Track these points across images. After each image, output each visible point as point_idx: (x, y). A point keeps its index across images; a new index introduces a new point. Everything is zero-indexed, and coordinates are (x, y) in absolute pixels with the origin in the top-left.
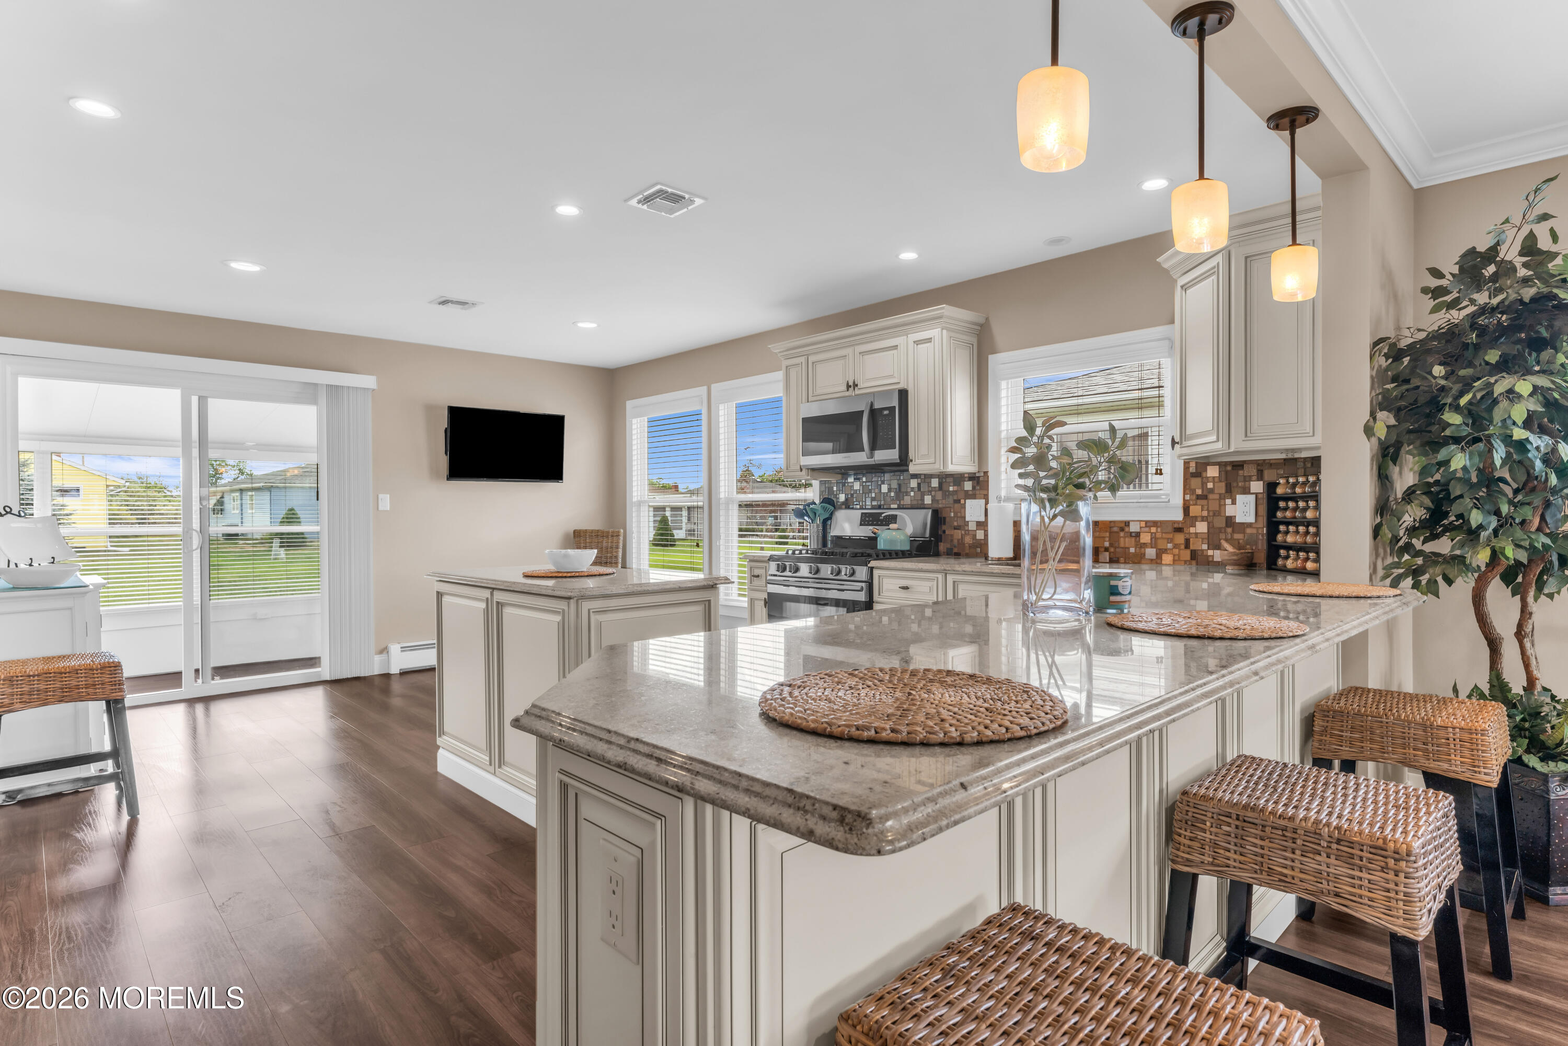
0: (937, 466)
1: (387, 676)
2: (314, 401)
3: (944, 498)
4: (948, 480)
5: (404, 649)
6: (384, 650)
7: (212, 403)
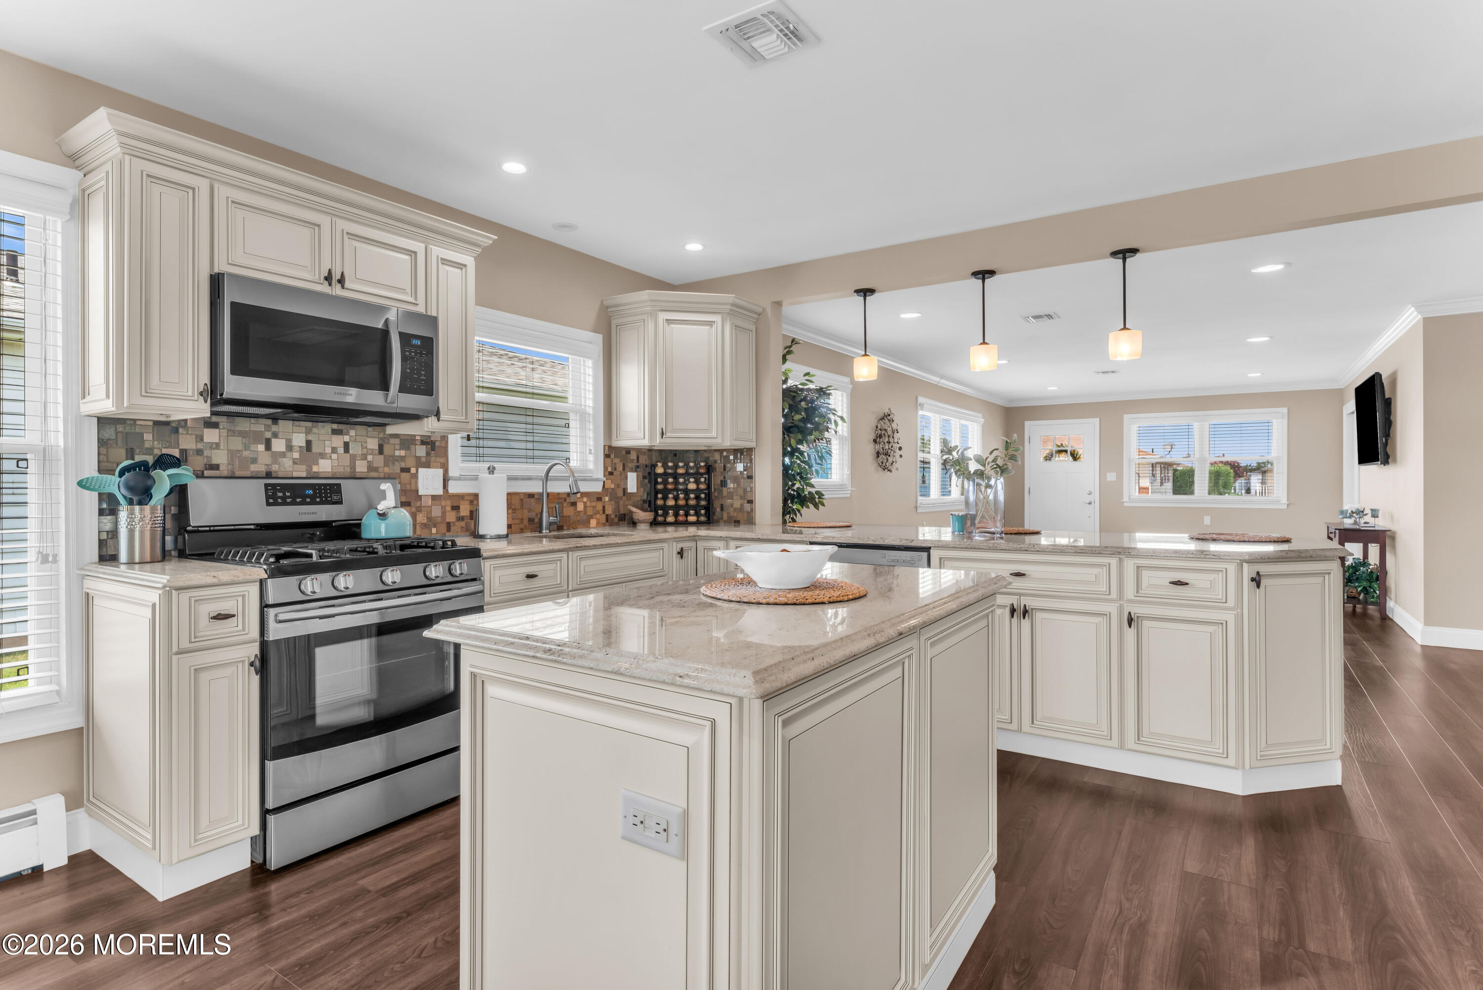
3: (386, 464)
4: (392, 441)
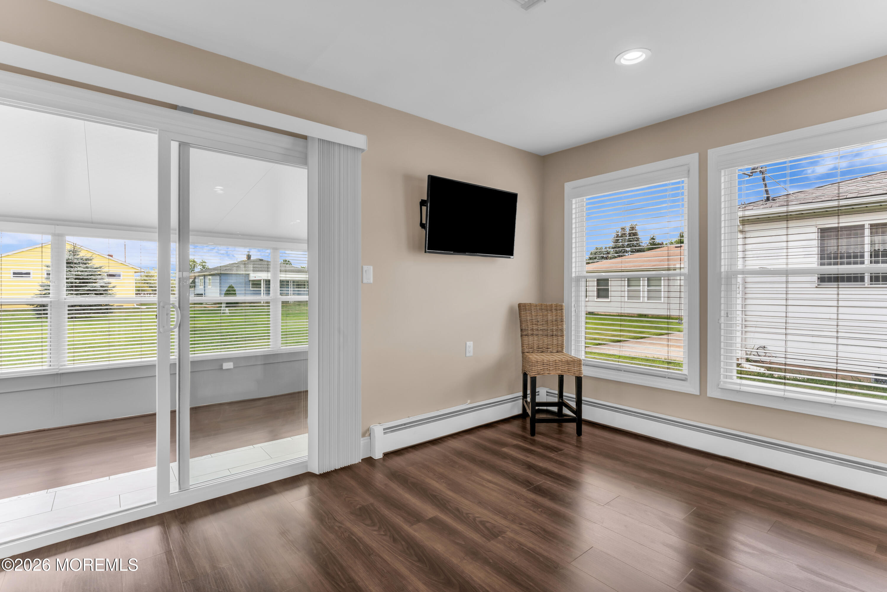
1: (369, 461)
2: (303, 161)
5: (388, 430)
6: (367, 433)
7: (194, 153)
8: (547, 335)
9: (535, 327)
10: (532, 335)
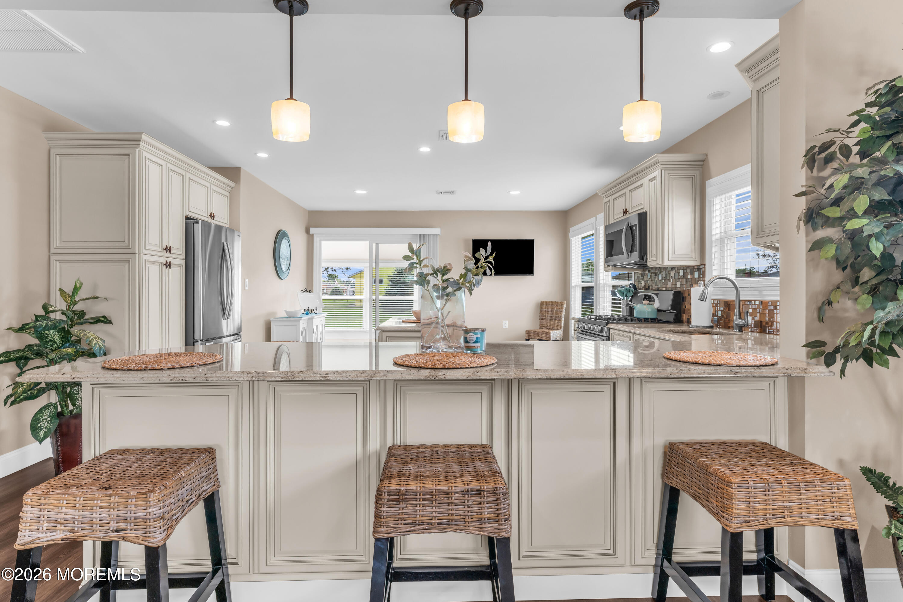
0: (657, 262)
7: (381, 246)
8: (553, 320)
9: (547, 315)
10: (545, 319)
